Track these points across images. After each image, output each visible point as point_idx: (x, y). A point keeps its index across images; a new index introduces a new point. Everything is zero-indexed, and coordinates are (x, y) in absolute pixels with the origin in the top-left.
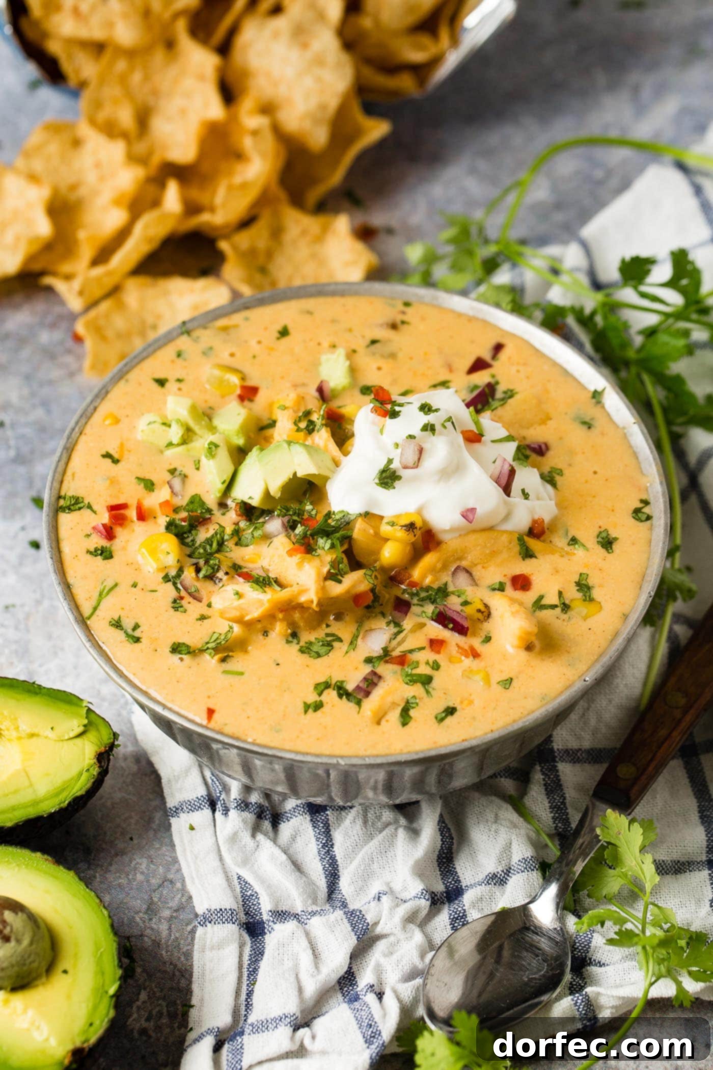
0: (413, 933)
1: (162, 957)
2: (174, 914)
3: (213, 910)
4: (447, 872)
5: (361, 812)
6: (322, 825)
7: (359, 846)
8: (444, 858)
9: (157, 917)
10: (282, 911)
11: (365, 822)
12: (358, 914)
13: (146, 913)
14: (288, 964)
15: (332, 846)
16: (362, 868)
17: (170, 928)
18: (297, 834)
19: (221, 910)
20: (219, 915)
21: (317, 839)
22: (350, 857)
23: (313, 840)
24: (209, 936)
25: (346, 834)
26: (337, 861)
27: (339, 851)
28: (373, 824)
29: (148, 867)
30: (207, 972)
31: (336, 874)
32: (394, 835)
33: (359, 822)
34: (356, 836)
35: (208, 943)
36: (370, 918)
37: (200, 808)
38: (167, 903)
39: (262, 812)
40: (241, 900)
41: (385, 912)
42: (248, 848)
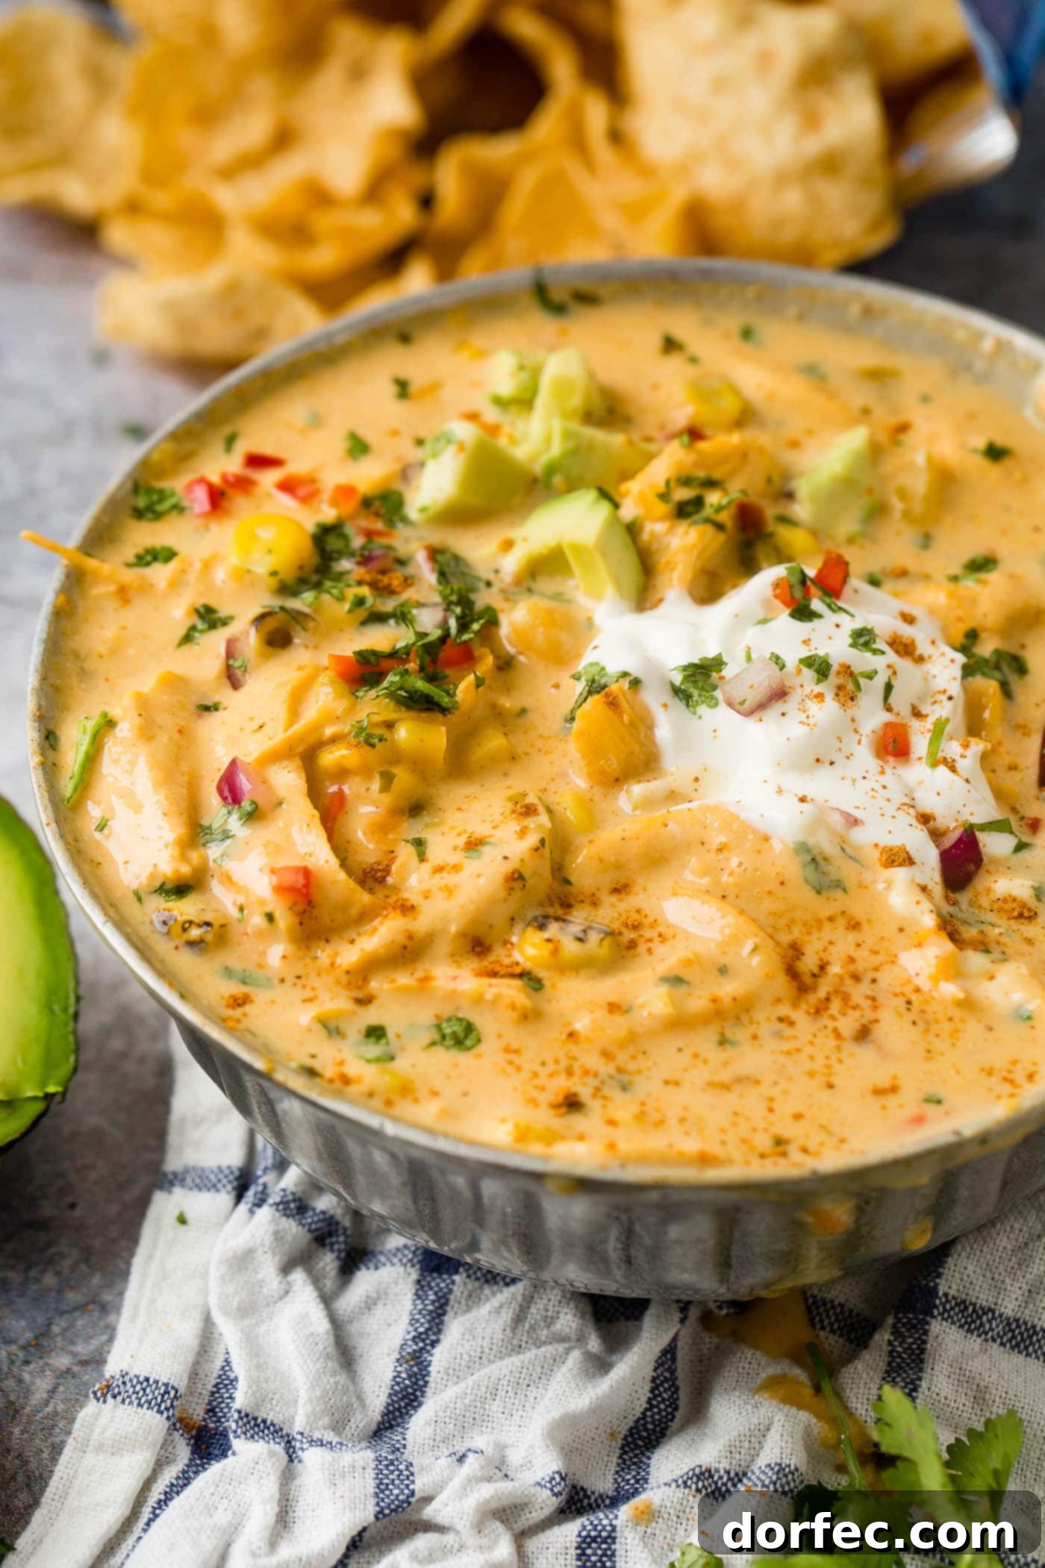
0: (496, 1542)
1: (10, 1440)
2: (76, 1369)
3: (131, 1375)
4: (634, 1464)
5: (520, 1298)
6: (432, 1297)
7: (484, 1361)
8: (641, 1438)
9: (41, 1362)
10: (264, 1421)
11: (518, 1320)
12: (402, 1467)
13: (24, 1348)
14: (222, 1517)
15: (434, 1344)
16: (467, 1401)
17: (53, 1391)
18: (378, 1298)
19: (147, 1380)
20: (138, 1387)
21: (413, 1321)
22: (454, 1374)
23: (405, 1320)
24: (102, 1421)
25: (471, 1331)
26: (428, 1374)
27: (439, 1359)
28: (532, 1328)
29: (74, 1268)
30: (72, 1494)
31: (416, 1399)
32: (557, 1360)
33: (507, 1316)
34: (487, 1340)
35: (95, 1435)
36: (421, 1484)
37: (214, 1187)
38: (72, 1342)
39: (330, 1234)
40: (214, 1382)
41: (456, 1483)
42: (265, 1290)
